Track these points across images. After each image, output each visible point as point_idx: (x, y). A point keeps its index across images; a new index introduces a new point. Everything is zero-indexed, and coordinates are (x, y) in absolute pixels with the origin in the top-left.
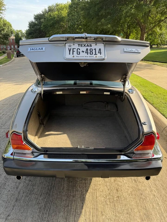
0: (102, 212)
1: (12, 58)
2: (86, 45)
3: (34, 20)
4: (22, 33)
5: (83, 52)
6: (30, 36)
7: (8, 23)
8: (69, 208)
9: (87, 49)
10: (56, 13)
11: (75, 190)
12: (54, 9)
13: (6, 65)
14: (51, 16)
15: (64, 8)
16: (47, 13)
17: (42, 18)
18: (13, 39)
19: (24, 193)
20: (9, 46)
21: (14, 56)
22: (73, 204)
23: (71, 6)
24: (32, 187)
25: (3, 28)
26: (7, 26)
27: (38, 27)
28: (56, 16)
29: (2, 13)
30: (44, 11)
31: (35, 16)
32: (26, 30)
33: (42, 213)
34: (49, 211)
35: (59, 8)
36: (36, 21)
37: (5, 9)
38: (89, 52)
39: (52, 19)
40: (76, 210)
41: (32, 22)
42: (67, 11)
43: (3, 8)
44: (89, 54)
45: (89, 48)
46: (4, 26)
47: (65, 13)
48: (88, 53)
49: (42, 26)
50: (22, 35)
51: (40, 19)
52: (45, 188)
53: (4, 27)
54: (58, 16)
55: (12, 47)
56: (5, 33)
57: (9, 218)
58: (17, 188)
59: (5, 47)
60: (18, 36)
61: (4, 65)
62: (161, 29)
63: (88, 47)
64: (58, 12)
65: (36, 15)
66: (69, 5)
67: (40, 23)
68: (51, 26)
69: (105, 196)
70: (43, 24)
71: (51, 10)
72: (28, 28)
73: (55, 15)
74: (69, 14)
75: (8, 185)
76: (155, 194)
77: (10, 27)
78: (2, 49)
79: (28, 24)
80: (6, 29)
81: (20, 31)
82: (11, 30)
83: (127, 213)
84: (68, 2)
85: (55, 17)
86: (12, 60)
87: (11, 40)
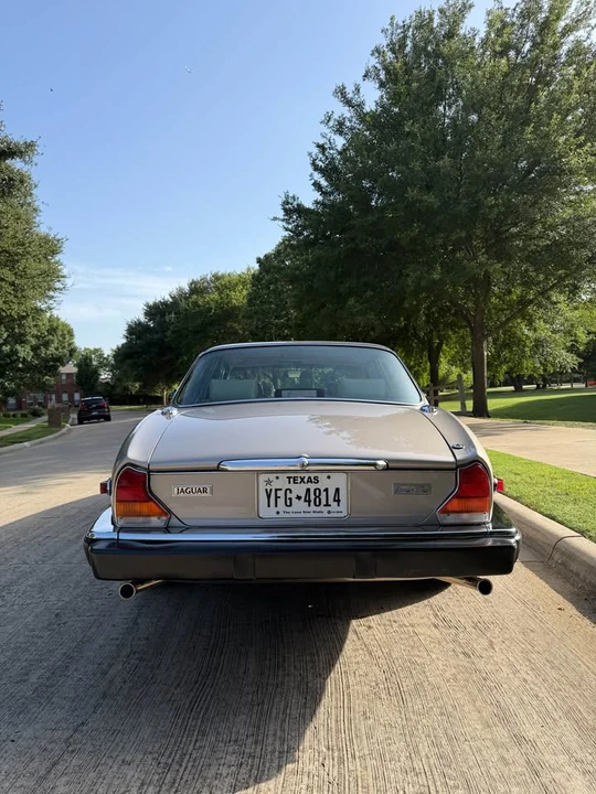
0: (365, 713)
1: (64, 426)
2: (306, 480)
3: (143, 319)
4: (101, 356)
5: (299, 498)
6: (129, 361)
7: (65, 325)
8: (266, 707)
9: (308, 490)
10: (212, 296)
11: (280, 673)
12: (206, 288)
13: (41, 443)
14: (199, 306)
15: (236, 285)
16: (186, 298)
17: (170, 313)
18: (69, 375)
19: (125, 682)
20: (54, 397)
21: (70, 421)
22: (276, 700)
23: (256, 279)
24: (149, 671)
25: (46, 339)
26: (60, 333)
27: (156, 336)
28: (213, 305)
29: (53, 297)
30: (175, 293)
31: (149, 307)
32: (115, 348)
33: (184, 719)
34: (205, 713)
35: (222, 284)
36: (150, 320)
37: (62, 286)
38: (312, 497)
39: (201, 313)
40: (285, 709)
41: (139, 324)
42: (245, 292)
43: (58, 285)
44: (312, 503)
45: (312, 487)
46: (50, 334)
47: (239, 297)
48: (309, 501)
49: (169, 333)
50: (100, 363)
51: (163, 314)
52: (190, 672)
53: (51, 337)
54: (219, 305)
55: (65, 397)
56: (49, 352)
57: (85, 728)
58: (104, 673)
59: (40, 397)
60: (87, 365)
61: (36, 444)
62: (530, 323)
63: (310, 485)
64: (220, 293)
65: (151, 303)
66: (253, 275)
67: (162, 326)
68: (197, 332)
69: (374, 684)
70: (171, 328)
71: (197, 289)
72: (124, 341)
73: (212, 303)
74: (251, 299)
75: (76, 670)
76: (528, 678)
77: (67, 337)
78: (31, 404)
79: (126, 327)
80: (56, 341)
81: (96, 350)
82: (70, 344)
83: (442, 714)
84: (249, 269)
85: (211, 309)
86: (64, 430)
87: (64, 377)
